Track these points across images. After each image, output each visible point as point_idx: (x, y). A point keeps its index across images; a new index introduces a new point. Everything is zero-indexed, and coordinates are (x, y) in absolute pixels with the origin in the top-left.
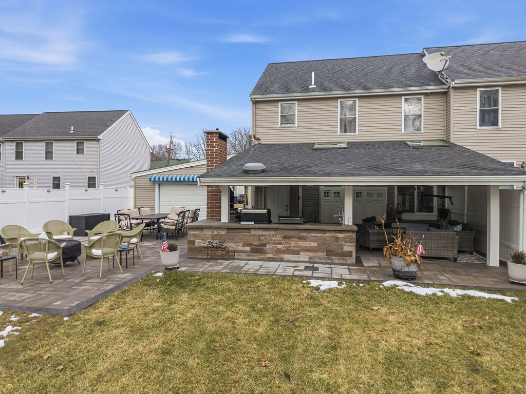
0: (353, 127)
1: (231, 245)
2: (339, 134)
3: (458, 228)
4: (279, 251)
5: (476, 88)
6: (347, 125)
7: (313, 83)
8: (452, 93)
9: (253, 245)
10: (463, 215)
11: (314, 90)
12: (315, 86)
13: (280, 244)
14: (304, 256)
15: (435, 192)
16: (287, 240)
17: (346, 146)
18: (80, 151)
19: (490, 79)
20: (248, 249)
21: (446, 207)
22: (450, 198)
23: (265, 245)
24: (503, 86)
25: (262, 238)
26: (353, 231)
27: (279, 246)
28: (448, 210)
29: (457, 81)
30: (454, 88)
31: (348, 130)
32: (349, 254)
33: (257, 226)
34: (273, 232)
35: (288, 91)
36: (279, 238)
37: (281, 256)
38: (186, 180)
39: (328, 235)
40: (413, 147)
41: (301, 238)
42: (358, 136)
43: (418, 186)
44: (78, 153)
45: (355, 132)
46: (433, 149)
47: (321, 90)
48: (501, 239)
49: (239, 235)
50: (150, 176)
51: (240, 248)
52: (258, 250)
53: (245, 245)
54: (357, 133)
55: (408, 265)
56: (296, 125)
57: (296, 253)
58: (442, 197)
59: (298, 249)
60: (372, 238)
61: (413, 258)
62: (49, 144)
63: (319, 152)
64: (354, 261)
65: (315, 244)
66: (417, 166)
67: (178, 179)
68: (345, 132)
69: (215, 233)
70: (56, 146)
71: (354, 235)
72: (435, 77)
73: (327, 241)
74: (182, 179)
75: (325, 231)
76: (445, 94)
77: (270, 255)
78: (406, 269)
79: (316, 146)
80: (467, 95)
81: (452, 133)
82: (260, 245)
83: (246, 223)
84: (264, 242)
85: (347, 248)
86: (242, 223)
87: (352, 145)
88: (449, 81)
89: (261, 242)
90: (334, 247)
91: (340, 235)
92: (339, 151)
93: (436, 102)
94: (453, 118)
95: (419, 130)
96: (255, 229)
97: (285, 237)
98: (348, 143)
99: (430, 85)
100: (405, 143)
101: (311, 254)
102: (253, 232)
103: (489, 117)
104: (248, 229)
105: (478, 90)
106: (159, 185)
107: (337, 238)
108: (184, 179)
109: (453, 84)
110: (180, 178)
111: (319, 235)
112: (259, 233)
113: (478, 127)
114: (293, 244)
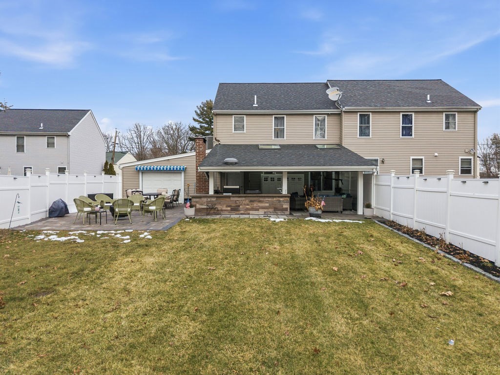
0: (282, 135)
1: (219, 207)
2: (273, 139)
3: (344, 196)
4: (247, 209)
5: (357, 112)
6: (279, 133)
7: (255, 103)
8: (343, 114)
9: (232, 206)
10: (348, 190)
11: (256, 108)
12: (257, 105)
13: (248, 205)
14: (261, 212)
15: (334, 176)
16: (252, 203)
17: (279, 147)
18: (50, 145)
19: (365, 108)
20: (229, 208)
21: (340, 186)
22: (341, 180)
23: (239, 206)
24: (372, 112)
25: (237, 202)
26: (288, 197)
27: (248, 206)
28: (341, 188)
29: (346, 108)
30: (345, 112)
31: (279, 136)
32: (286, 209)
33: (234, 195)
34: (244, 199)
35: (239, 108)
36: (247, 202)
37: (249, 212)
38: (165, 169)
39: (275, 199)
40: (320, 149)
41: (260, 202)
42: (286, 140)
43: (323, 172)
44: (48, 147)
45: (284, 138)
46: (332, 151)
47: (262, 109)
48: (363, 201)
49: (223, 201)
50: (136, 167)
51: (224, 208)
52: (235, 209)
53: (227, 206)
54: (285, 138)
55: (317, 210)
56: (245, 132)
57: (257, 210)
58: (337, 180)
59: (258, 208)
60: (297, 203)
61: (319, 207)
62: (20, 138)
63: (263, 151)
64: (289, 213)
65: (267, 205)
66: (322, 161)
67: (158, 169)
68: (277, 138)
69: (209, 200)
70: (27, 141)
71: (288, 199)
72: (333, 104)
73: (274, 202)
74: (162, 169)
75: (273, 197)
76: (340, 115)
77: (242, 212)
78: (316, 213)
79: (260, 147)
80: (353, 116)
81: (343, 140)
82: (236, 206)
83: (227, 194)
84: (239, 204)
85: (285, 206)
86: (224, 194)
87: (283, 147)
88: (342, 107)
89: (237, 205)
90: (278, 206)
91: (281, 199)
92: (276, 151)
93: (334, 120)
94: (344, 130)
95: (324, 137)
96: (233, 197)
97: (251, 201)
98: (280, 145)
99: (330, 109)
100: (315, 146)
101: (266, 210)
102: (232, 199)
103: (364, 131)
104: (229, 197)
105: (359, 114)
106: (142, 173)
107: (280, 201)
108: (163, 168)
109: (344, 110)
110: (160, 168)
111: (270, 199)
112: (235, 199)
113: (358, 137)
114: (255, 205)
